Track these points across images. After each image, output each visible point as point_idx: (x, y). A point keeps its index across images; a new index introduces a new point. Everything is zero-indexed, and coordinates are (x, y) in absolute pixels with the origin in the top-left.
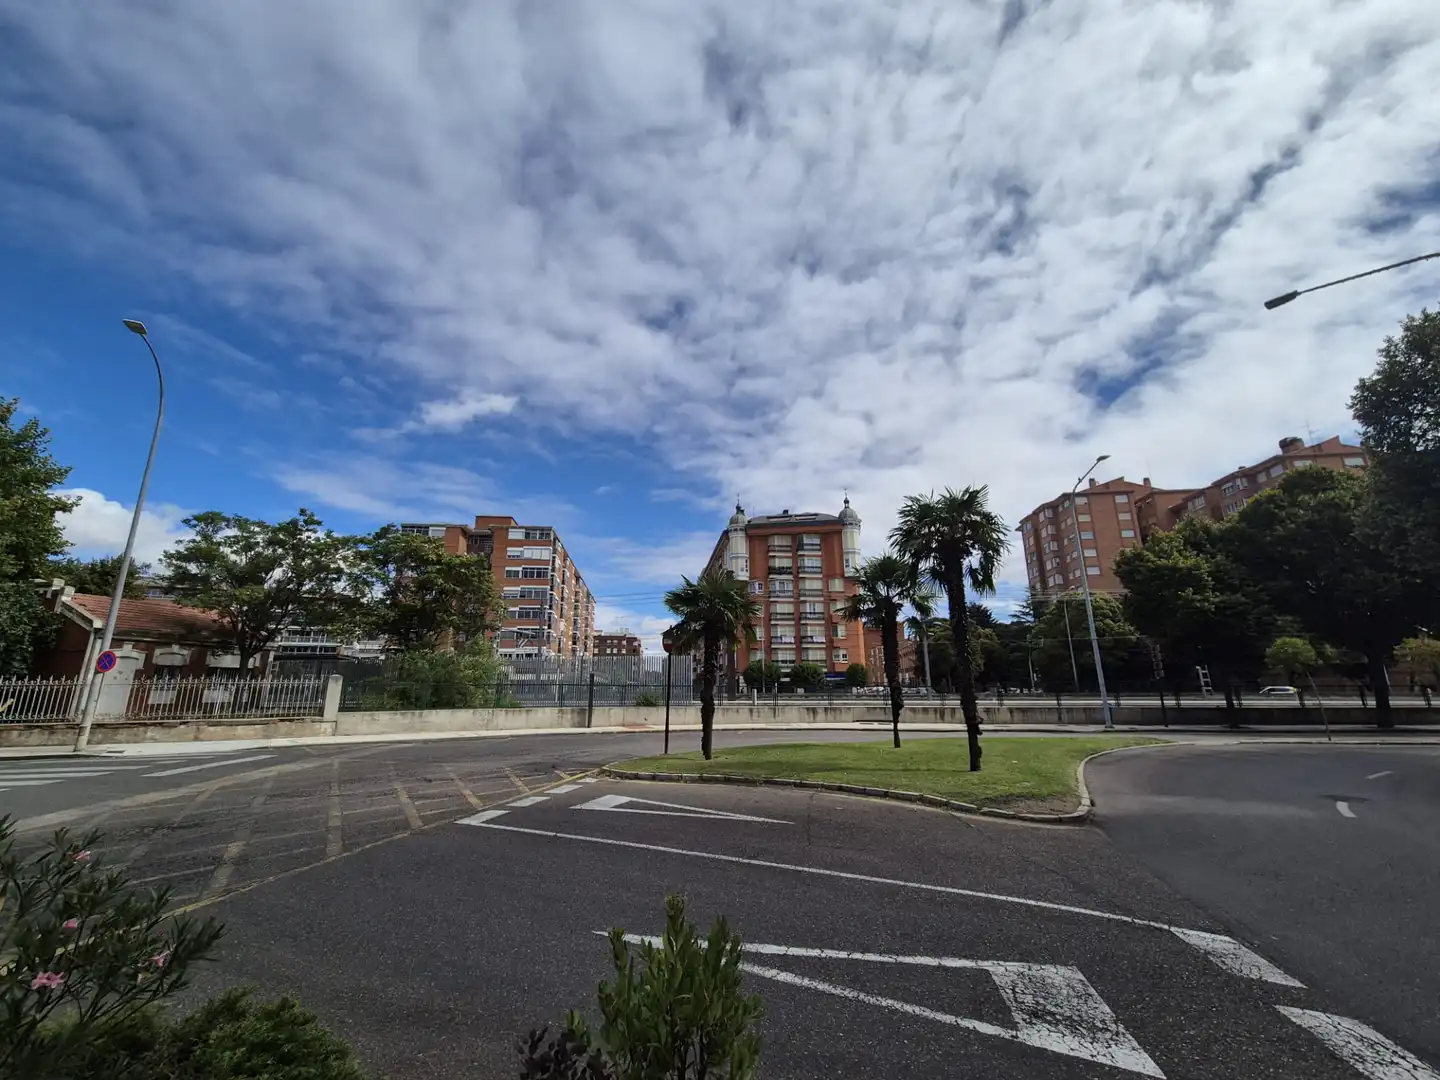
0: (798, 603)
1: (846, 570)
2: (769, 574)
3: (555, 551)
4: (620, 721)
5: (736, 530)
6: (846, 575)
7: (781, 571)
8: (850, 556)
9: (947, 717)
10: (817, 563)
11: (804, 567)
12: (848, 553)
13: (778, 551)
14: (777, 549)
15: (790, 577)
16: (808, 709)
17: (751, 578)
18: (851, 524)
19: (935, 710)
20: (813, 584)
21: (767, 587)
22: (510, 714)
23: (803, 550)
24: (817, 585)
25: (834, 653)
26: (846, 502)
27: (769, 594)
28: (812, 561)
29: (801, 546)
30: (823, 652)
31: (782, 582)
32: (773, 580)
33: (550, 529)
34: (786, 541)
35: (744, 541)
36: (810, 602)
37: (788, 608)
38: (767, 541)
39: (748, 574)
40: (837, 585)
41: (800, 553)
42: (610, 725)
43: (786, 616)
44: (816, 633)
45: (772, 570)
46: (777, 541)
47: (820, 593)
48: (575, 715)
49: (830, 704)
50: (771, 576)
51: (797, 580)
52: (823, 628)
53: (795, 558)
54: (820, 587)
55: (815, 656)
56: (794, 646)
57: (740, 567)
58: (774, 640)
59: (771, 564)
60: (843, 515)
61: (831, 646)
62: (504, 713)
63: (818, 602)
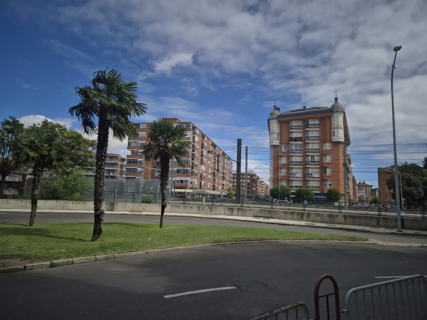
0: (305, 156)
1: (333, 138)
2: (290, 141)
3: (194, 133)
4: (131, 209)
5: (272, 119)
6: (333, 141)
7: (296, 139)
8: (336, 130)
9: (305, 217)
10: (316, 134)
11: (309, 137)
12: (334, 128)
13: (295, 129)
14: (294, 128)
15: (301, 143)
16: (229, 208)
17: (280, 144)
18: (337, 112)
19: (298, 213)
20: (313, 146)
21: (288, 148)
22: (75, 204)
23: (308, 128)
24: (316, 146)
25: (325, 183)
26: (336, 99)
27: (289, 152)
28: (314, 133)
29: (307, 126)
30: (319, 183)
31: (296, 145)
32: (292, 144)
33: (190, 123)
34: (300, 123)
35: (277, 124)
36: (311, 155)
37: (300, 159)
38: (289, 124)
39: (279, 142)
40: (328, 146)
41: (307, 129)
42: (126, 211)
43: (297, 163)
44: (315, 172)
45: (292, 139)
46: (294, 123)
47: (318, 151)
48: (108, 205)
49: (241, 207)
50: (290, 142)
51: (305, 144)
52: (318, 170)
53: (305, 132)
54: (318, 148)
55: (313, 184)
56: (302, 179)
57: (274, 137)
58: (291, 176)
59: (291, 136)
60: (333, 106)
61: (323, 180)
62: (72, 203)
63: (316, 155)
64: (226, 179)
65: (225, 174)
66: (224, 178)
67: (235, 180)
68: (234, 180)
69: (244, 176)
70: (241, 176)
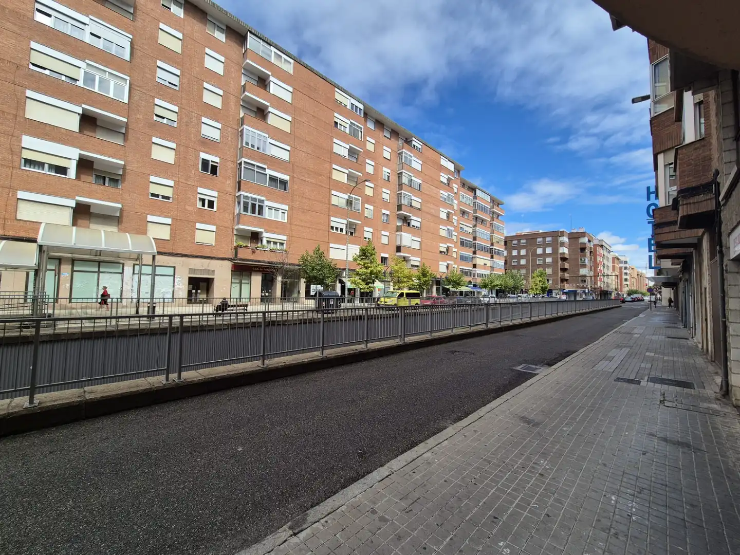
69: (549, 239)
70: (539, 240)
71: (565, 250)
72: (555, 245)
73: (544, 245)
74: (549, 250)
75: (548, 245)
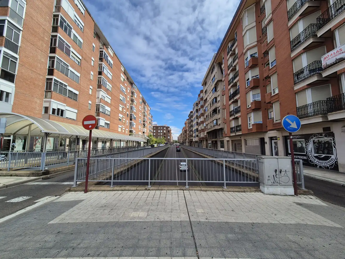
64: (146, 127)
65: (145, 122)
66: (145, 126)
67: (155, 131)
68: (153, 131)
69: (162, 128)
70: (159, 128)
71: (165, 131)
72: (163, 130)
73: (160, 130)
74: (161, 131)
75: (161, 130)
